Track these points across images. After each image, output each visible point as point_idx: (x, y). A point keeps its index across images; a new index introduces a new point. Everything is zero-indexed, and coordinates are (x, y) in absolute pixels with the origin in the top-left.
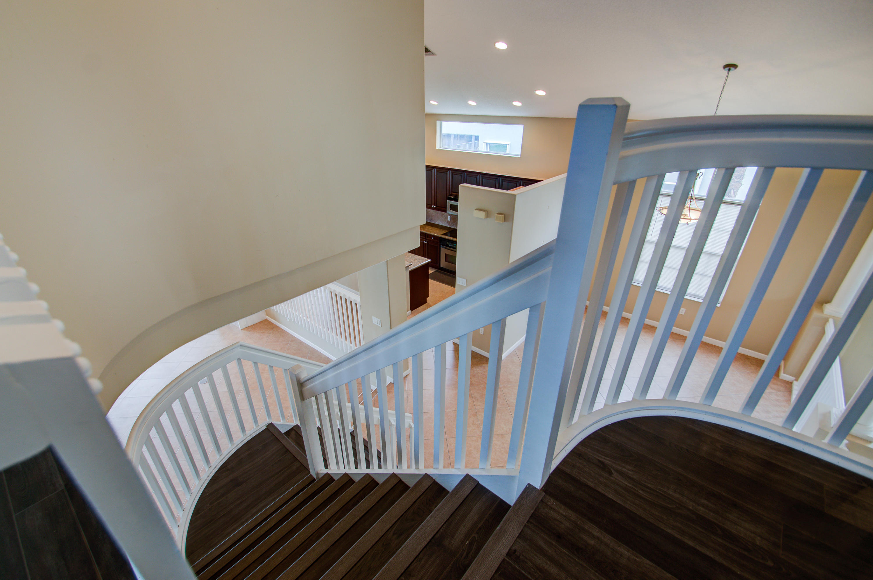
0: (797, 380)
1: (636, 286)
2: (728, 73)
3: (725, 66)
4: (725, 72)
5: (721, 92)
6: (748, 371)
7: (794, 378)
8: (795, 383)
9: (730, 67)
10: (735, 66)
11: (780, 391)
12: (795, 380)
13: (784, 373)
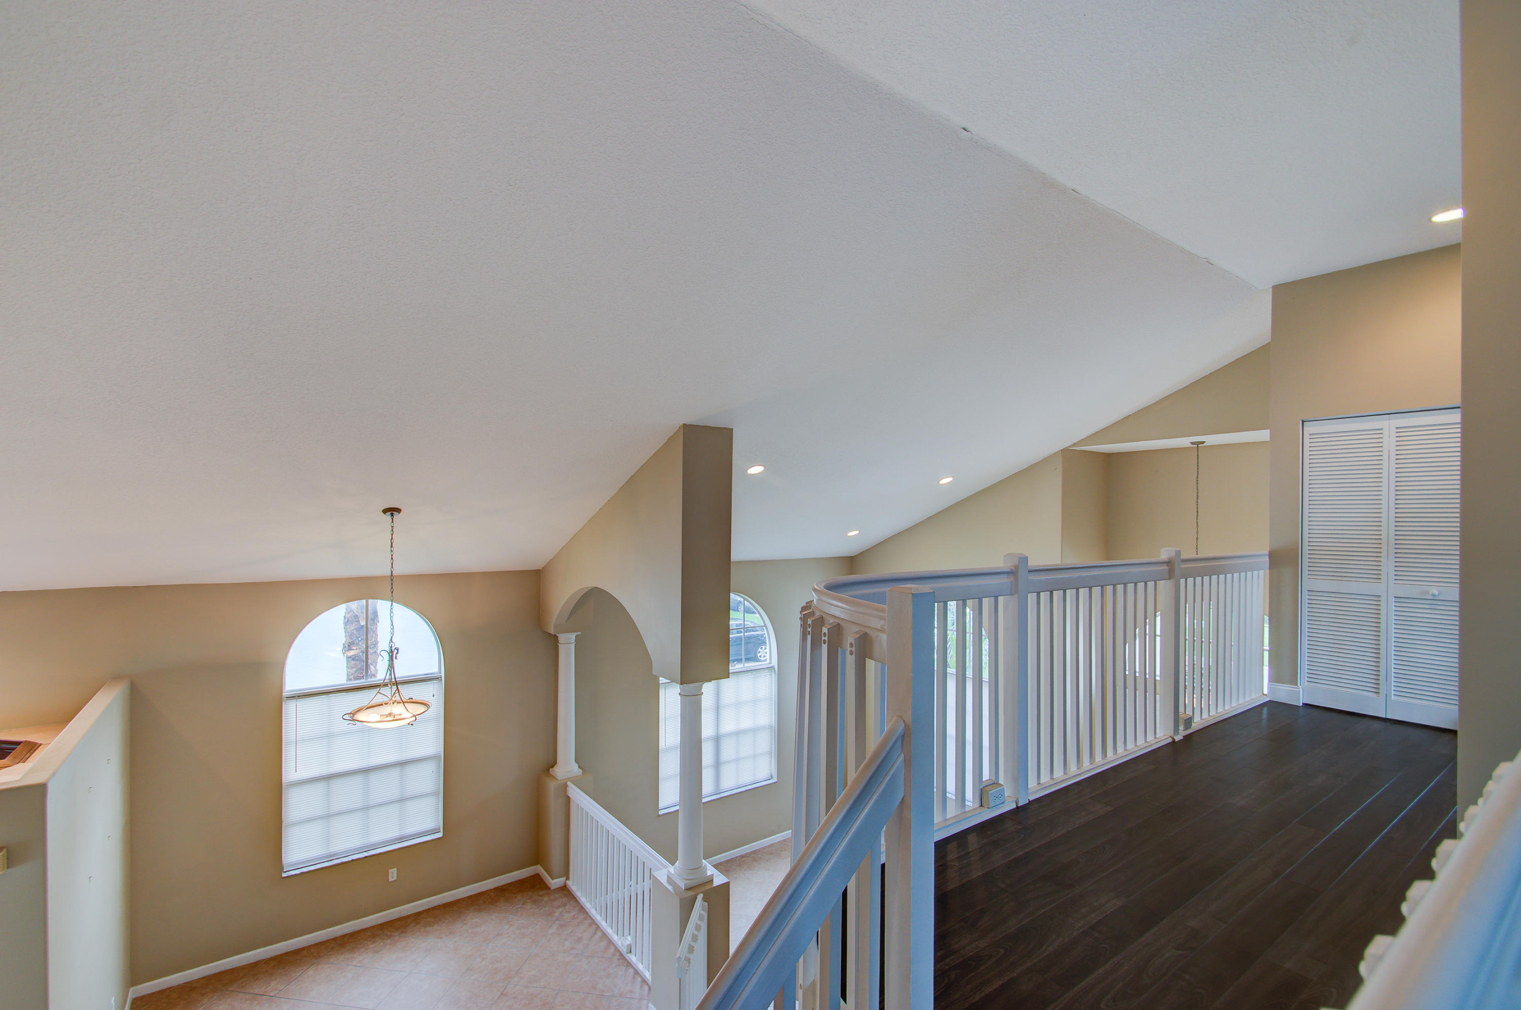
0: (568, 879)
1: (296, 875)
2: (392, 519)
3: (385, 511)
4: (388, 517)
5: (391, 541)
6: (520, 906)
7: (564, 879)
8: (569, 883)
9: (392, 511)
10: (398, 510)
11: (565, 905)
12: (566, 880)
13: (553, 879)
